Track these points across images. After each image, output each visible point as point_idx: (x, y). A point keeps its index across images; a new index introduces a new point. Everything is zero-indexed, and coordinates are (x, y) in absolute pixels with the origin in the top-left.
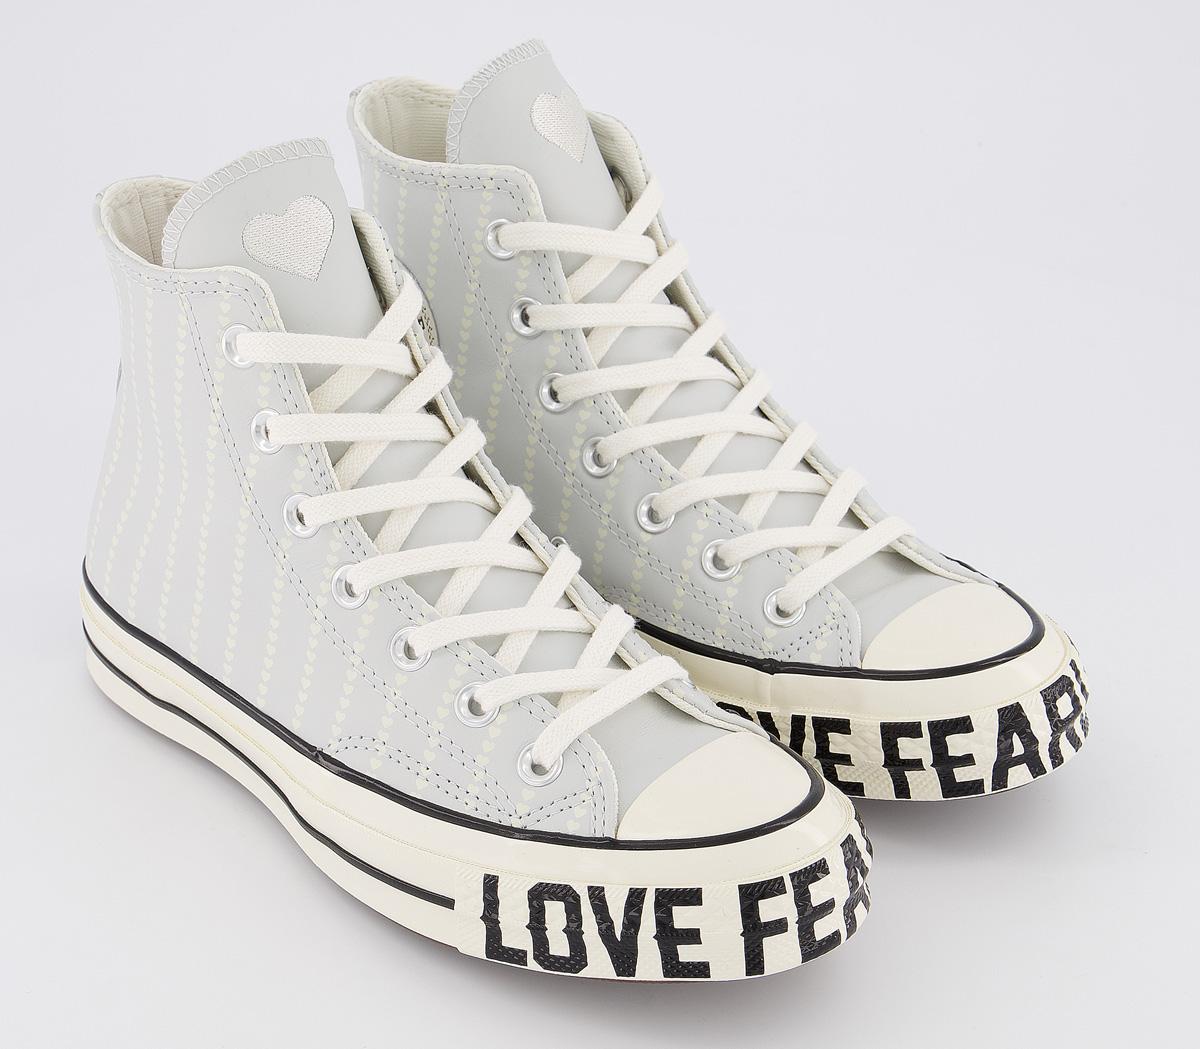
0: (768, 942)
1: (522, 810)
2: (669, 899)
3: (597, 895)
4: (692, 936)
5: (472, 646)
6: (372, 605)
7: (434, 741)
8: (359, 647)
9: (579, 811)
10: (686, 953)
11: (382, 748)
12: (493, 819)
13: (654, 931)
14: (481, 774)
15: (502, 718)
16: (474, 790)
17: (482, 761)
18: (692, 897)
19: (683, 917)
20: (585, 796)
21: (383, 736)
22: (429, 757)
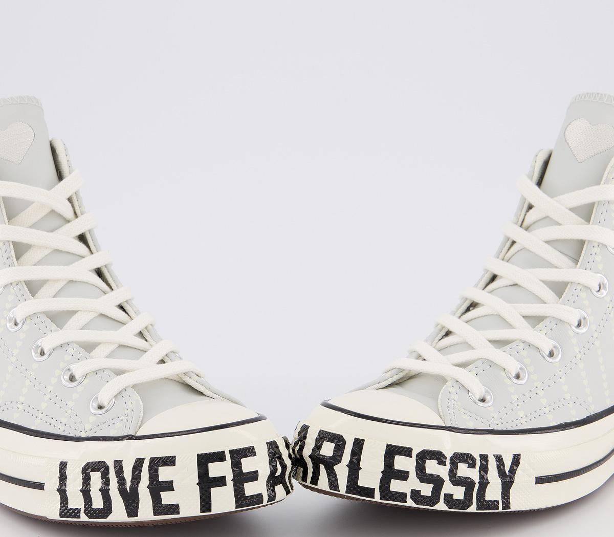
0: (214, 491)
1: (88, 427)
2: (156, 463)
3: (118, 465)
4: (169, 486)
5: (75, 345)
6: (25, 327)
7: (47, 398)
8: (16, 352)
9: (118, 425)
10: (167, 498)
11: (21, 407)
12: (72, 435)
13: (148, 483)
14: (69, 411)
15: (86, 381)
16: (64, 421)
17: (71, 404)
18: (170, 461)
19: (164, 474)
20: (124, 418)
21: (22, 399)
22: (44, 406)
